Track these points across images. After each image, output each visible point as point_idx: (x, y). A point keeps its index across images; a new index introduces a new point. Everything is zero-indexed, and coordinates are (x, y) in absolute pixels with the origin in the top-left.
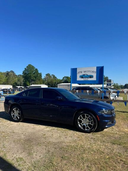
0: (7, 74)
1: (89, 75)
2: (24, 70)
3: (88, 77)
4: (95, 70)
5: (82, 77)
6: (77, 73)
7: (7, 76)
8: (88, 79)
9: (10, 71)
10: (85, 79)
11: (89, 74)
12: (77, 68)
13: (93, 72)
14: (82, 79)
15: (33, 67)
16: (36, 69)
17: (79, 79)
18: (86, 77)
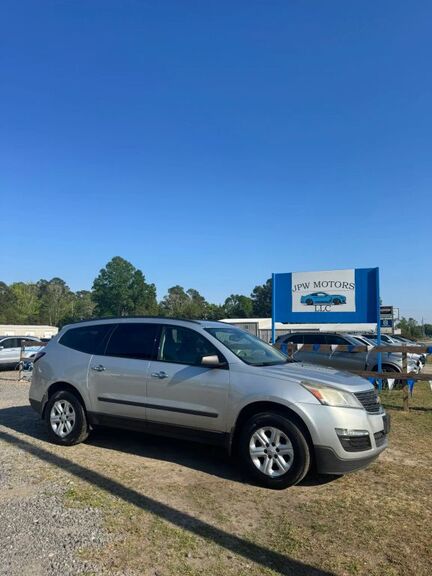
0: (41, 288)
1: (331, 293)
2: (97, 274)
3: (328, 299)
4: (351, 279)
5: (308, 301)
6: (293, 288)
7: (40, 296)
8: (328, 308)
9: (51, 279)
10: (318, 308)
11: (332, 291)
12: (290, 274)
13: (344, 285)
14: (311, 309)
15: (128, 266)
16: (139, 273)
17: (298, 307)
18: (321, 303)
